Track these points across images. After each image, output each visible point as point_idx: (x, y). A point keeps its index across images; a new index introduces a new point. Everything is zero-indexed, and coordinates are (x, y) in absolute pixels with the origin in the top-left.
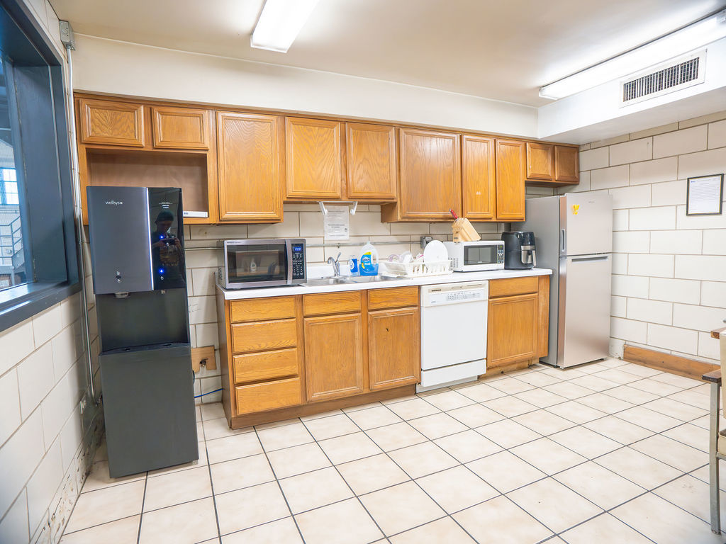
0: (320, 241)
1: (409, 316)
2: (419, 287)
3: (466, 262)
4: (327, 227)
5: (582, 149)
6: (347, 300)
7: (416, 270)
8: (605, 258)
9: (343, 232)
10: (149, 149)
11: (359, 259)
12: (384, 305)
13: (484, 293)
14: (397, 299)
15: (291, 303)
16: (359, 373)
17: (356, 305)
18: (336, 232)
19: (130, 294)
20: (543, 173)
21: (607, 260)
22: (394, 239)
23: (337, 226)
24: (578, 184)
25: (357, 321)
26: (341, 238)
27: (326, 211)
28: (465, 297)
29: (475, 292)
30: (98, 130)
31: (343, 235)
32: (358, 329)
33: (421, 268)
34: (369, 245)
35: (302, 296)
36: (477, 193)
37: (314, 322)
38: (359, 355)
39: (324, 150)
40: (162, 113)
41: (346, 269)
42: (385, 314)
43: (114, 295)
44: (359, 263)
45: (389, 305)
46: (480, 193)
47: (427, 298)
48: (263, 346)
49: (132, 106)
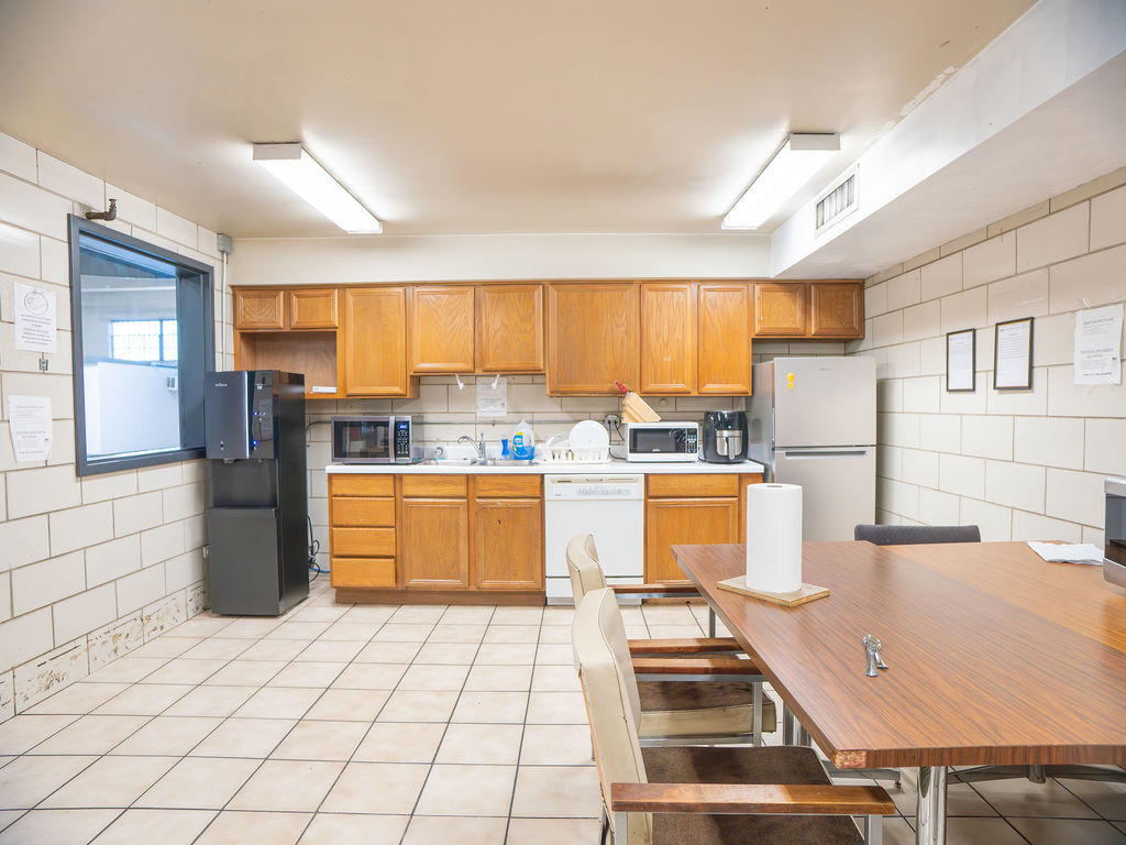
0: (471, 418)
1: (529, 508)
2: (542, 475)
3: (633, 450)
4: (479, 403)
5: (866, 286)
6: (452, 483)
7: (556, 456)
8: (863, 453)
9: (499, 408)
10: (287, 330)
11: (511, 438)
12: (495, 493)
13: (638, 490)
14: (511, 488)
15: (390, 482)
16: (464, 565)
17: (462, 490)
18: (492, 408)
19: (236, 460)
20: (786, 326)
21: (864, 457)
22: (565, 417)
23: (492, 401)
24: (862, 339)
25: (462, 507)
26: (498, 414)
27: (461, 386)
28: (607, 493)
29: (622, 488)
30: (248, 317)
31: (498, 411)
32: (463, 516)
33: (563, 455)
34: (523, 424)
35: (401, 475)
36: (665, 359)
37: (413, 503)
38: (463, 546)
39: (454, 318)
40: (298, 296)
41: (495, 450)
42: (495, 503)
43: (222, 460)
44: (510, 445)
45: (501, 494)
46: (669, 359)
47: (551, 490)
48: (361, 522)
49: (273, 293)
